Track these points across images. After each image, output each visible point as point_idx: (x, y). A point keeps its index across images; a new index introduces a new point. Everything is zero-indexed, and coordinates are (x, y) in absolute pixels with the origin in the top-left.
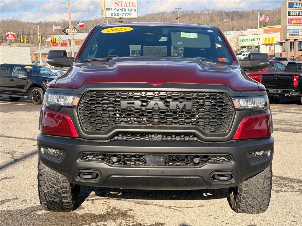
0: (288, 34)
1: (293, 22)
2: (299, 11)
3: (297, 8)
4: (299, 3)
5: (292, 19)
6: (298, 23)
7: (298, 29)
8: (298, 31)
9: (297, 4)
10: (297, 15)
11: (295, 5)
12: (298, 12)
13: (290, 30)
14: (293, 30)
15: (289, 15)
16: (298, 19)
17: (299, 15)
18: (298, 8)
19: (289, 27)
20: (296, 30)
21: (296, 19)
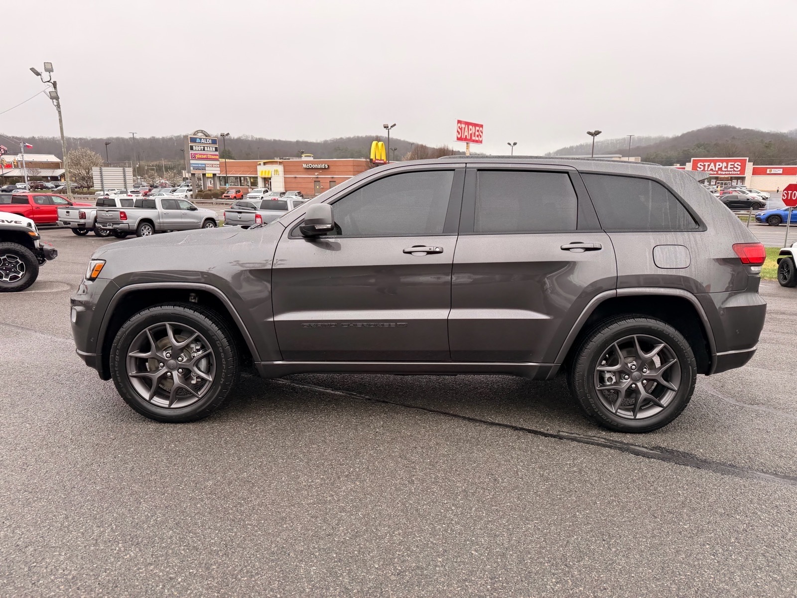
0: (192, 168)
1: (197, 156)
2: (204, 147)
3: (201, 143)
4: (204, 139)
5: (197, 154)
6: (206, 158)
7: (205, 164)
8: (204, 165)
9: (201, 139)
10: (201, 150)
11: (198, 140)
12: (202, 148)
13: (194, 164)
14: (198, 164)
15: (192, 148)
16: (204, 154)
17: (204, 150)
18: (203, 143)
19: (192, 162)
20: (201, 164)
21: (200, 154)
